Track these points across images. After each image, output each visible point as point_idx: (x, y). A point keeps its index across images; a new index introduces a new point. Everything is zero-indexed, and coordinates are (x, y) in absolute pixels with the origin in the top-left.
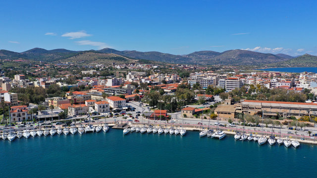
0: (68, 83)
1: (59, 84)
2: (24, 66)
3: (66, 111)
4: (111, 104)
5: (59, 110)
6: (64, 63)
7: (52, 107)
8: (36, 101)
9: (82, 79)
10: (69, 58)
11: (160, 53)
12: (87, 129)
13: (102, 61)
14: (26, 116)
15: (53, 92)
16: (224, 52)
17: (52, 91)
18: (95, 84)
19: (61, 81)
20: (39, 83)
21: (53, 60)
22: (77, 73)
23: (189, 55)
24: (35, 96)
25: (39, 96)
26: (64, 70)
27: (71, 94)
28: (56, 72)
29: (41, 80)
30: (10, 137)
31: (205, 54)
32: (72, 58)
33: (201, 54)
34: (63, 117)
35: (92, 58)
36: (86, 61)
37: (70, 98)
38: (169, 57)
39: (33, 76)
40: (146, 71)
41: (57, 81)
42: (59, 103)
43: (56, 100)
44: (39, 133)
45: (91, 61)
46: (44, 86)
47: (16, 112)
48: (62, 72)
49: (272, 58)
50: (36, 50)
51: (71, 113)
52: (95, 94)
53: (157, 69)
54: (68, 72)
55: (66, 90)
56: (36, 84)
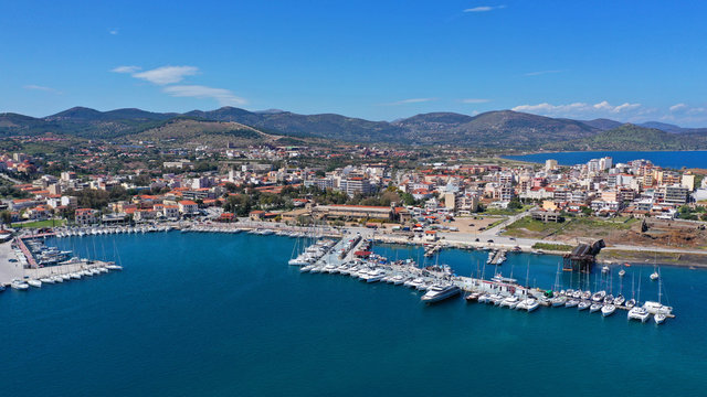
0: (137, 184)
1: (125, 185)
2: (63, 151)
3: (132, 215)
4: (181, 208)
5: (123, 214)
6: (135, 142)
7: (117, 211)
8: (98, 206)
9: (161, 176)
10: (146, 133)
11: (342, 117)
12: (150, 229)
13: (210, 138)
14: (91, 219)
15: (117, 196)
16: (478, 116)
17: (116, 194)
18: (176, 185)
19: (128, 181)
20: (96, 184)
21: (112, 135)
22: (155, 167)
23: (405, 122)
24: (96, 201)
25: (101, 201)
26: (135, 160)
27: (138, 198)
28: (120, 165)
29: (100, 180)
30: (81, 234)
31: (438, 120)
32: (151, 132)
33: (431, 121)
34: (128, 220)
35: (191, 132)
36: (179, 139)
37: (136, 202)
38: (359, 127)
39: (84, 172)
40: (274, 164)
41: (122, 181)
42: (124, 207)
43: (120, 204)
44: (106, 231)
45: (189, 138)
46: (104, 188)
47: (81, 214)
48: (131, 165)
49: (572, 130)
50: (77, 112)
51: (137, 217)
52: (168, 199)
53: (294, 158)
54: (141, 164)
55: (134, 193)
56: (92, 186)
